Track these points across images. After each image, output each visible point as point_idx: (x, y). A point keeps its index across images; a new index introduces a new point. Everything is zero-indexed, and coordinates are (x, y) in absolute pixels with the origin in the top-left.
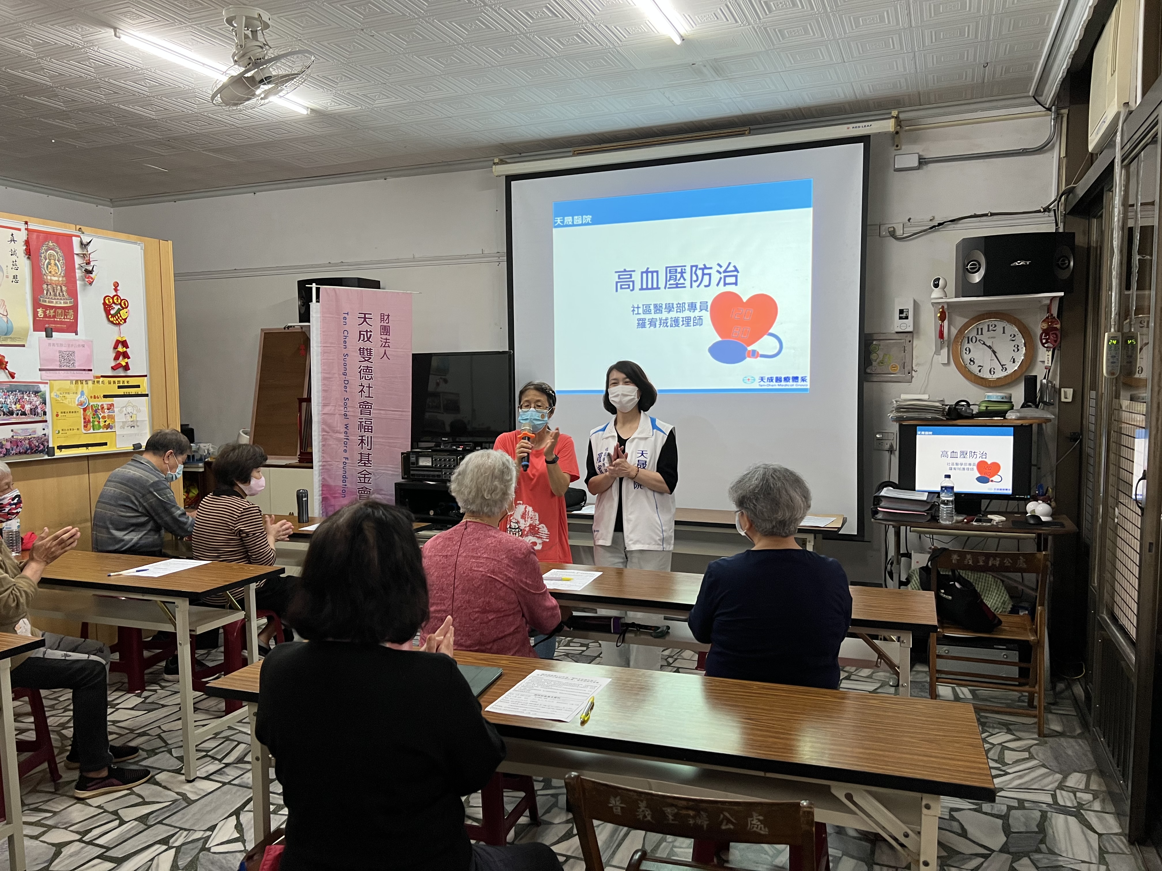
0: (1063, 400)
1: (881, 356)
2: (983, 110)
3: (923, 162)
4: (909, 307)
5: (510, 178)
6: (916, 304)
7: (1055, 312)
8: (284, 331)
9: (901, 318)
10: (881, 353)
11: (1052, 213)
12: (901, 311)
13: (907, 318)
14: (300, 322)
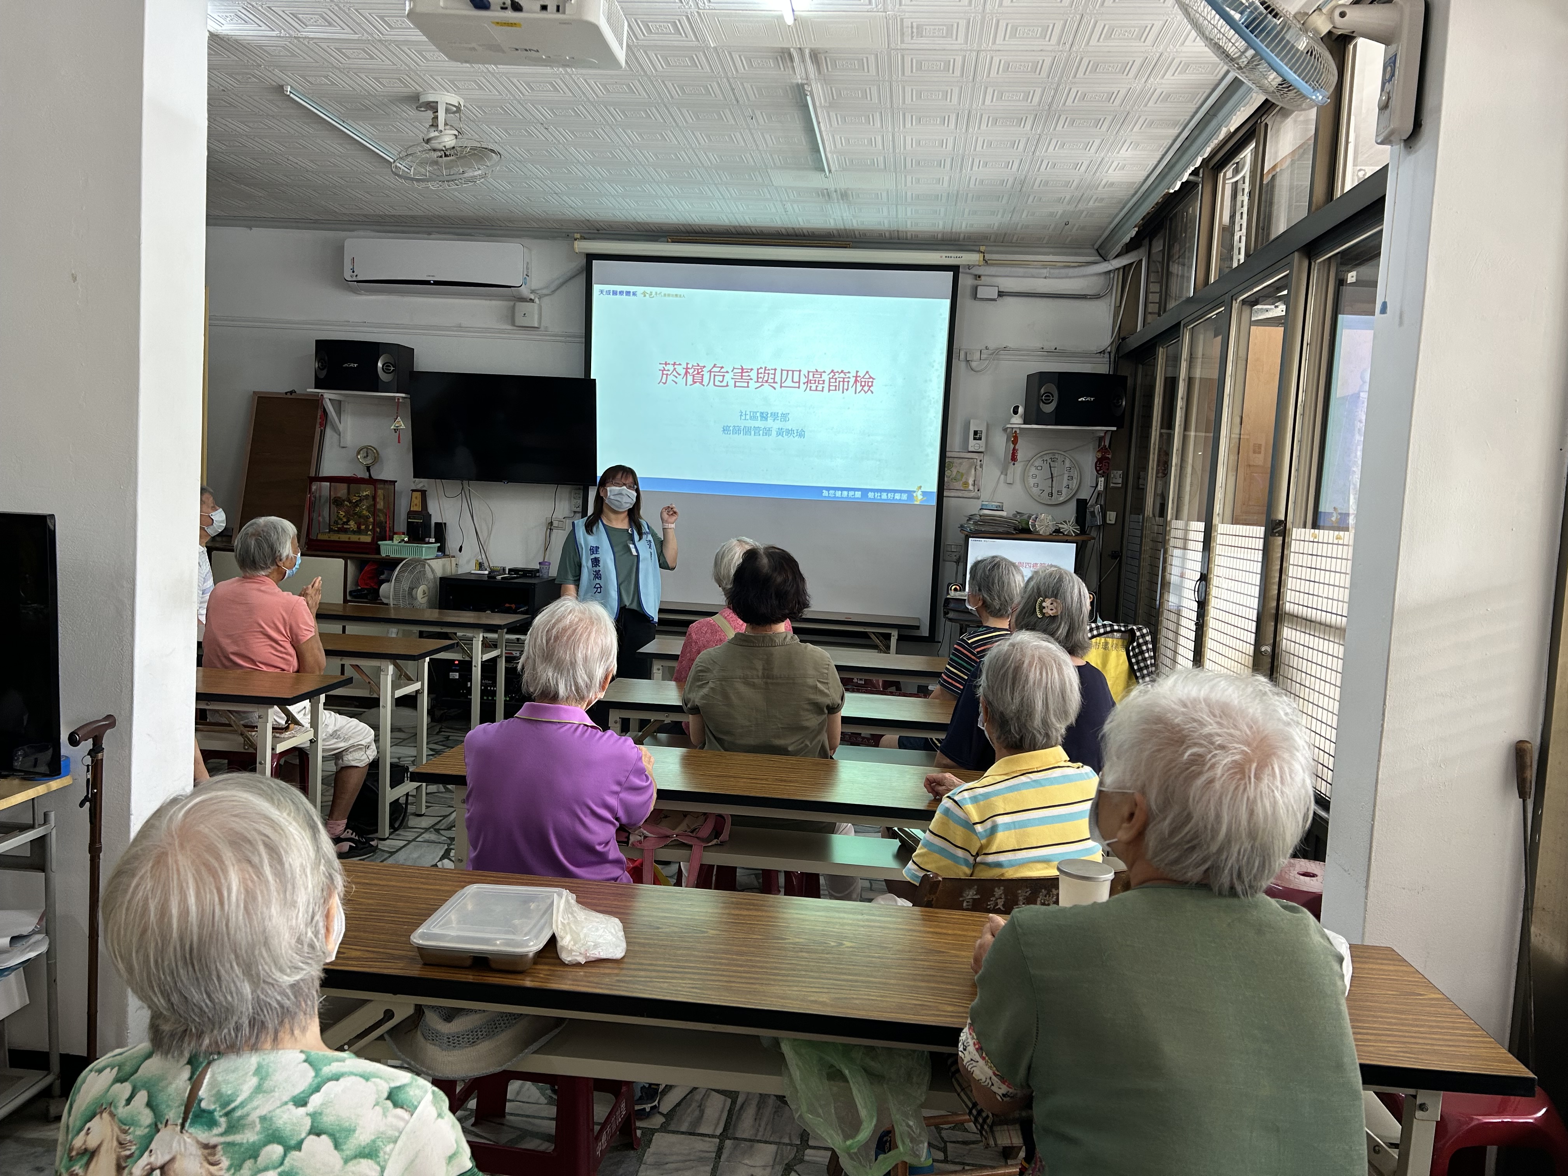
0: (1108, 522)
1: (954, 473)
2: (1054, 254)
3: (1001, 294)
4: (982, 428)
5: (591, 257)
6: (988, 425)
7: (1107, 444)
8: (285, 396)
9: (975, 439)
10: (955, 471)
11: (1107, 355)
12: (976, 433)
13: (980, 439)
14: (316, 388)
